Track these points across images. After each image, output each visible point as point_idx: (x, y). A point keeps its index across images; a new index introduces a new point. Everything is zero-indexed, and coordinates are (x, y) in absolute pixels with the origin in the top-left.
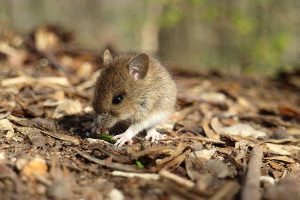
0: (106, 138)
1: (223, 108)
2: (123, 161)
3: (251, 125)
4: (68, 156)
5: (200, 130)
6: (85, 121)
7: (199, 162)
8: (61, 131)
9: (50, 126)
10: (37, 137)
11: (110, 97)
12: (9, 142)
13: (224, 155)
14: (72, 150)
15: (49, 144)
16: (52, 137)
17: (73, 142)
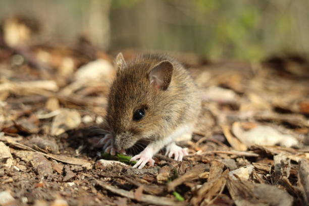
0: (123, 159)
1: (234, 107)
2: (156, 192)
3: (273, 127)
4: (86, 188)
5: (222, 139)
6: (91, 136)
7: (246, 188)
8: (65, 152)
9: (53, 147)
10: (41, 163)
11: (130, 114)
12: (12, 174)
13: (263, 172)
14: (86, 177)
15: (56, 171)
16: (58, 162)
17: (84, 166)
